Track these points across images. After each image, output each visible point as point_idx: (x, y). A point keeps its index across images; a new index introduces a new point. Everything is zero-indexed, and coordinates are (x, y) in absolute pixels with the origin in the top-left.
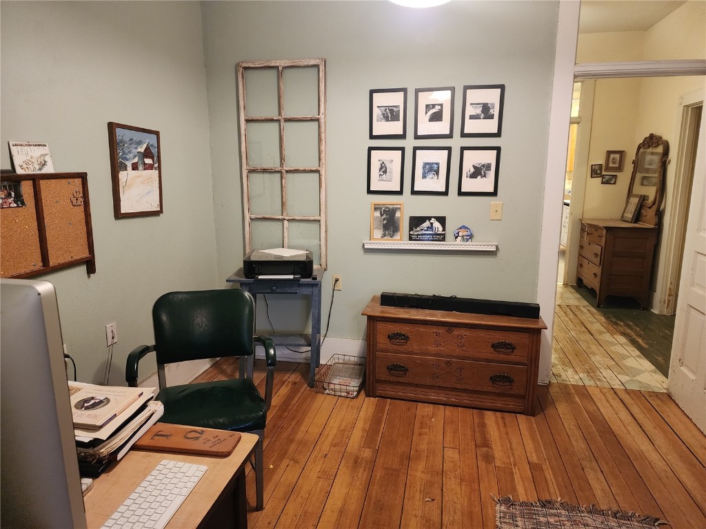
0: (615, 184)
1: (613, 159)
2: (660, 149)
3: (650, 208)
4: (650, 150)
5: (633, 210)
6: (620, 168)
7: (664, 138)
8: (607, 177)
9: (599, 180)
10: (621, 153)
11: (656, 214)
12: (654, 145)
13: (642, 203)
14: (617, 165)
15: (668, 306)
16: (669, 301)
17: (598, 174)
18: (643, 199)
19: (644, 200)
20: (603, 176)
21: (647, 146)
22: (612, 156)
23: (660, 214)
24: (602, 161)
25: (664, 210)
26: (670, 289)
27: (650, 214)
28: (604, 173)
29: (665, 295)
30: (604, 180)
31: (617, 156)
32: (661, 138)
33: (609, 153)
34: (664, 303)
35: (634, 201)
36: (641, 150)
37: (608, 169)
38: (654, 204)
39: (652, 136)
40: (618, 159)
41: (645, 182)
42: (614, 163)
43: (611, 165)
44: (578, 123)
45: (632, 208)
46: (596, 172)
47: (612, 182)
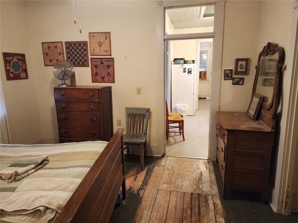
0: (242, 84)
1: (241, 65)
2: (276, 56)
3: (268, 110)
4: (268, 57)
5: (255, 108)
6: (246, 72)
7: (281, 45)
8: (237, 80)
9: (230, 82)
10: (247, 60)
11: (273, 118)
12: (271, 53)
13: (262, 104)
14: (244, 70)
15: (286, 206)
16: (286, 202)
17: (230, 77)
18: (263, 99)
19: (263, 101)
20: (233, 79)
21: (265, 54)
22: (240, 63)
23: (277, 118)
24: (232, 67)
25: (281, 113)
26: (287, 192)
27: (268, 115)
28: (234, 76)
29: (283, 196)
30: (234, 82)
31: (244, 63)
32: (277, 45)
33: (238, 60)
34: (282, 203)
35: (256, 100)
36: (262, 58)
37: (237, 73)
38: (271, 107)
39: (269, 44)
40: (245, 65)
41: (267, 83)
42: (241, 68)
43: (239, 70)
44: (213, 37)
45: (254, 106)
46: (228, 75)
47: (241, 83)
